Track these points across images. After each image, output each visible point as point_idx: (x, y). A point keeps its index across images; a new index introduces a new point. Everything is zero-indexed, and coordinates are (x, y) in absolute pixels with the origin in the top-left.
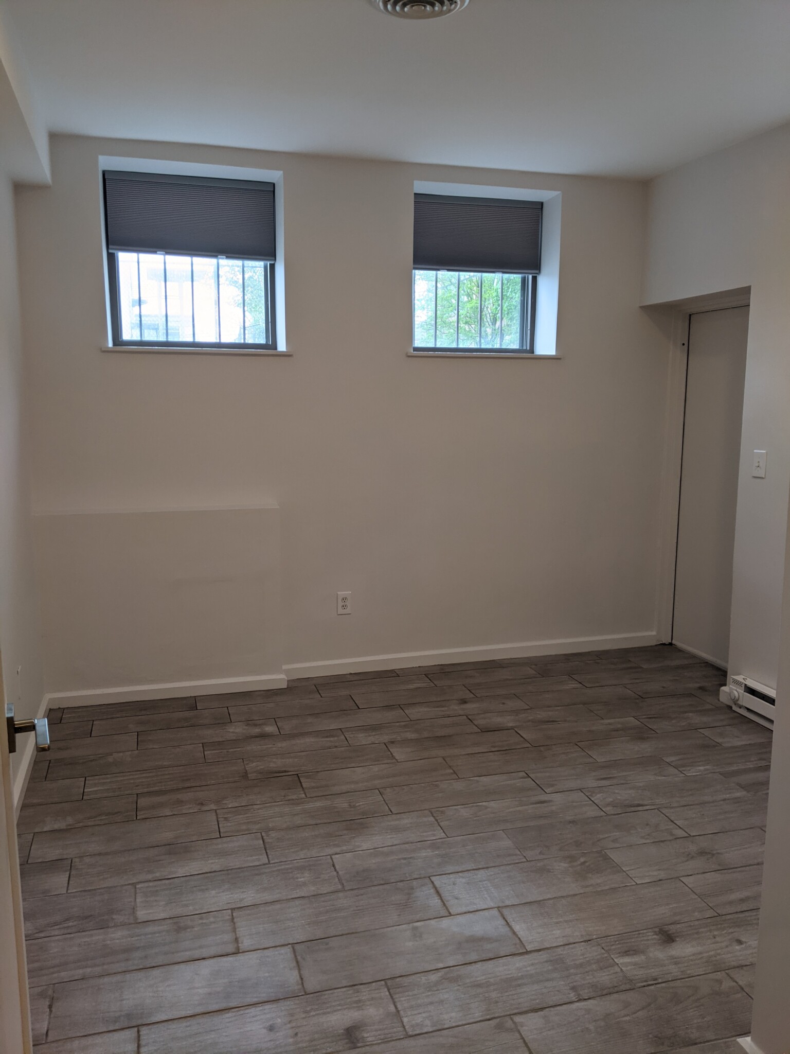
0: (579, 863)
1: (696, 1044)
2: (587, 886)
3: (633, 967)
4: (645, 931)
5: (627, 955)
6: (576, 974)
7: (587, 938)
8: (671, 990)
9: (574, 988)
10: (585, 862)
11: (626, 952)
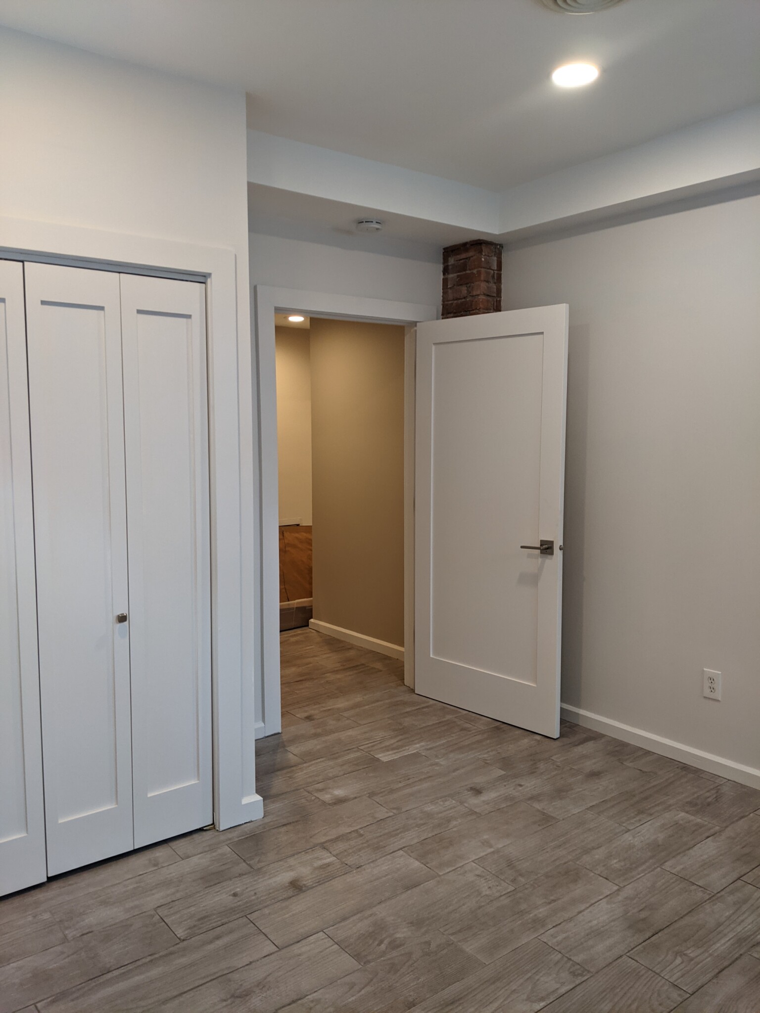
0: (386, 942)
1: (284, 825)
2: (371, 915)
3: (323, 857)
4: (314, 885)
5: (327, 864)
6: (362, 844)
7: (359, 870)
8: (296, 848)
9: (361, 835)
10: (379, 945)
11: (329, 866)
